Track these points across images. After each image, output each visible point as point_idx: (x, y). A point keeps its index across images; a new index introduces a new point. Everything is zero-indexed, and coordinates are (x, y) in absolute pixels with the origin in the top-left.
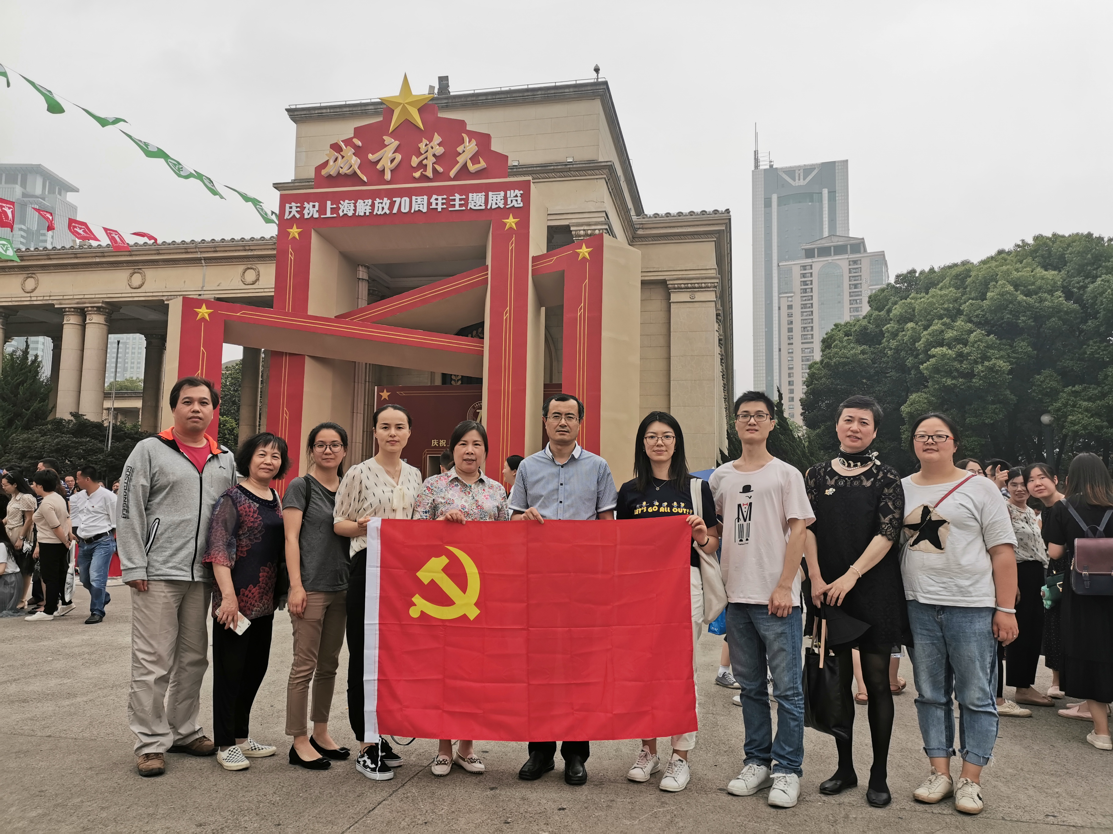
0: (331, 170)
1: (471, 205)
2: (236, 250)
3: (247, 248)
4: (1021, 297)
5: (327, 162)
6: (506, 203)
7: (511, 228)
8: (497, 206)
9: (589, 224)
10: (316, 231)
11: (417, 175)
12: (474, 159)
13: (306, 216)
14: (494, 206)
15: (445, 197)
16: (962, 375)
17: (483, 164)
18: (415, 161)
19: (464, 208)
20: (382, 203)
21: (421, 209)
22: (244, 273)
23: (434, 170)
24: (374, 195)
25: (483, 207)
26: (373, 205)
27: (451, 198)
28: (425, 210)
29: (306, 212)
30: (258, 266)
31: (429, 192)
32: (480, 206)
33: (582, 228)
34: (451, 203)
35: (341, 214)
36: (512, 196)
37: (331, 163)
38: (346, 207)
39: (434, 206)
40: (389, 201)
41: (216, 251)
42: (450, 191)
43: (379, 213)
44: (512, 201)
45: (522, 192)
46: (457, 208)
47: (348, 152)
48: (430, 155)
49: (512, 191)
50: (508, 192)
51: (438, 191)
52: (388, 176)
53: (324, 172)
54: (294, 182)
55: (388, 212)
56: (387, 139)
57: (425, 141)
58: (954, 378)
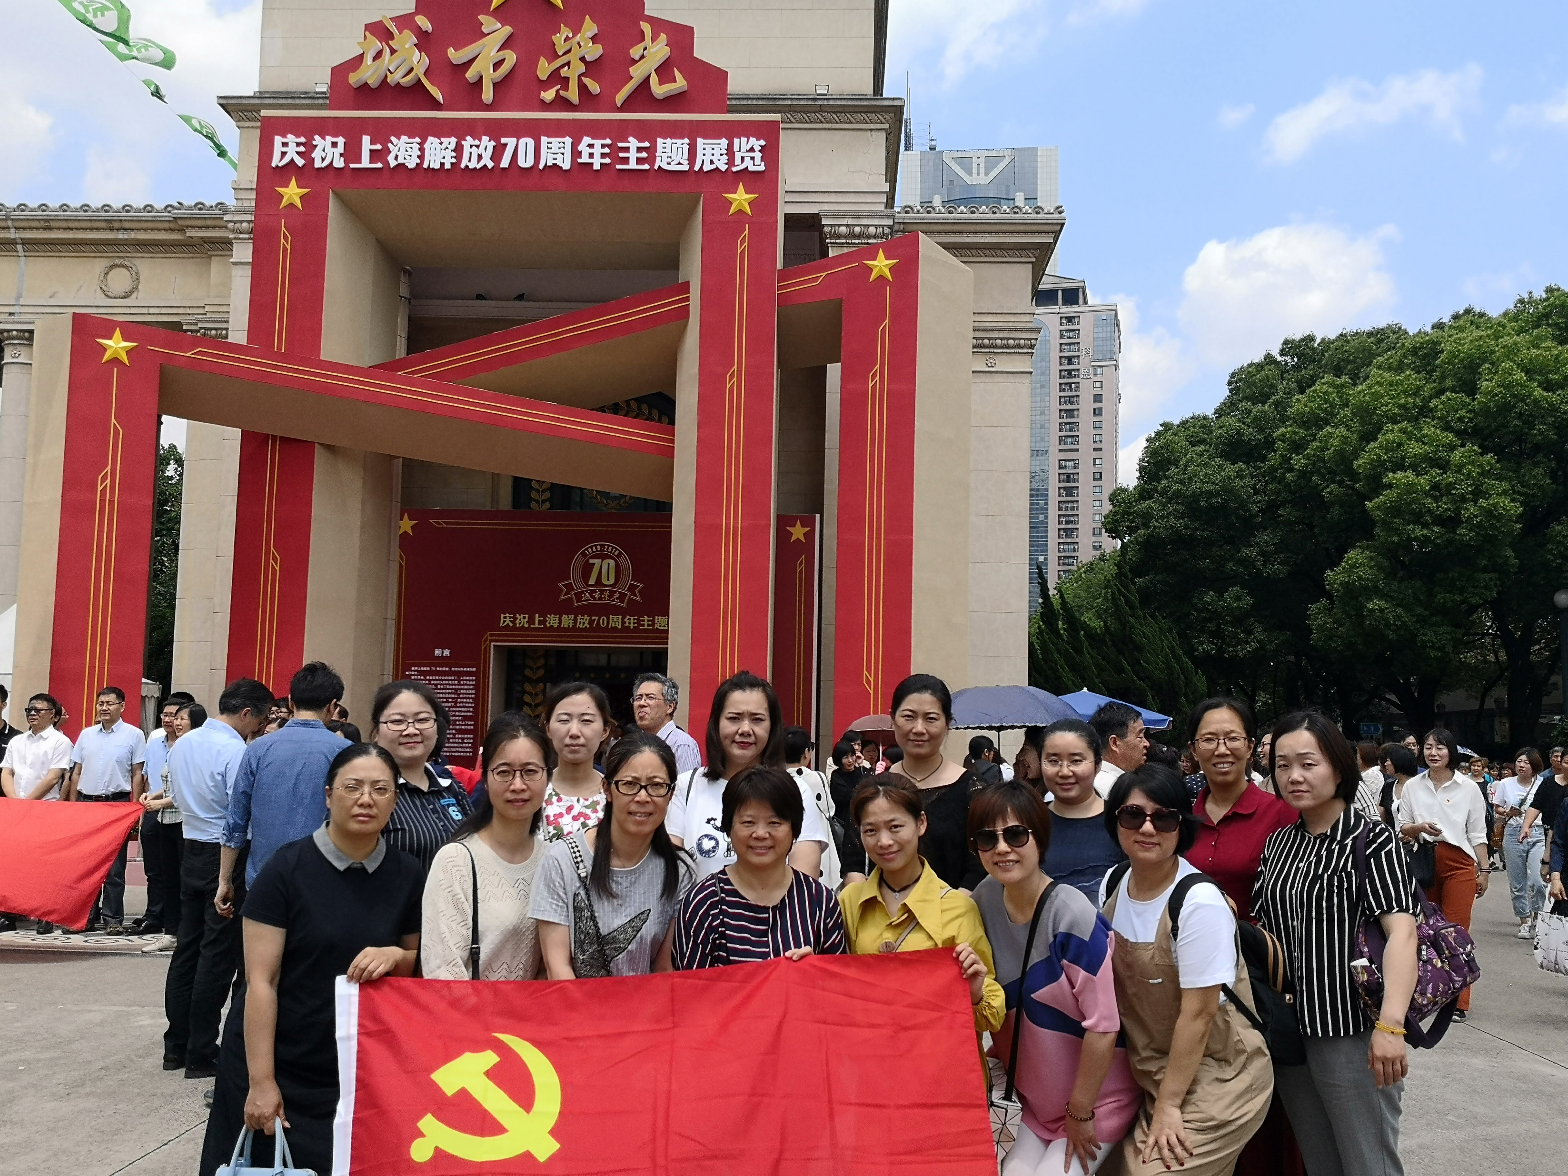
0: (368, 74)
1: (661, 162)
2: (91, 229)
3: (116, 225)
4: (1538, 392)
5: (361, 58)
6: (731, 162)
7: (740, 212)
8: (713, 167)
9: (857, 216)
10: (337, 195)
11: (549, 95)
12: (664, 71)
13: (318, 164)
14: (707, 167)
15: (608, 141)
16: (1440, 521)
17: (680, 83)
18: (544, 69)
19: (646, 167)
20: (478, 147)
21: (559, 162)
22: (107, 274)
23: (583, 89)
24: (460, 130)
25: (686, 168)
26: (459, 149)
27: (620, 145)
28: (566, 166)
29: (317, 155)
30: (136, 261)
31: (576, 131)
32: (679, 163)
33: (845, 221)
34: (621, 155)
35: (393, 163)
36: (743, 149)
37: (368, 59)
38: (402, 150)
39: (585, 159)
40: (493, 143)
42: (620, 131)
43: (471, 166)
44: (743, 158)
45: (763, 143)
46: (633, 165)
47: (406, 41)
48: (573, 57)
49: (744, 140)
50: (736, 141)
51: (595, 130)
52: (488, 95)
53: (354, 79)
54: (261, 95)
55: (490, 165)
56: (488, 23)
57: (565, 32)
58: (1425, 525)
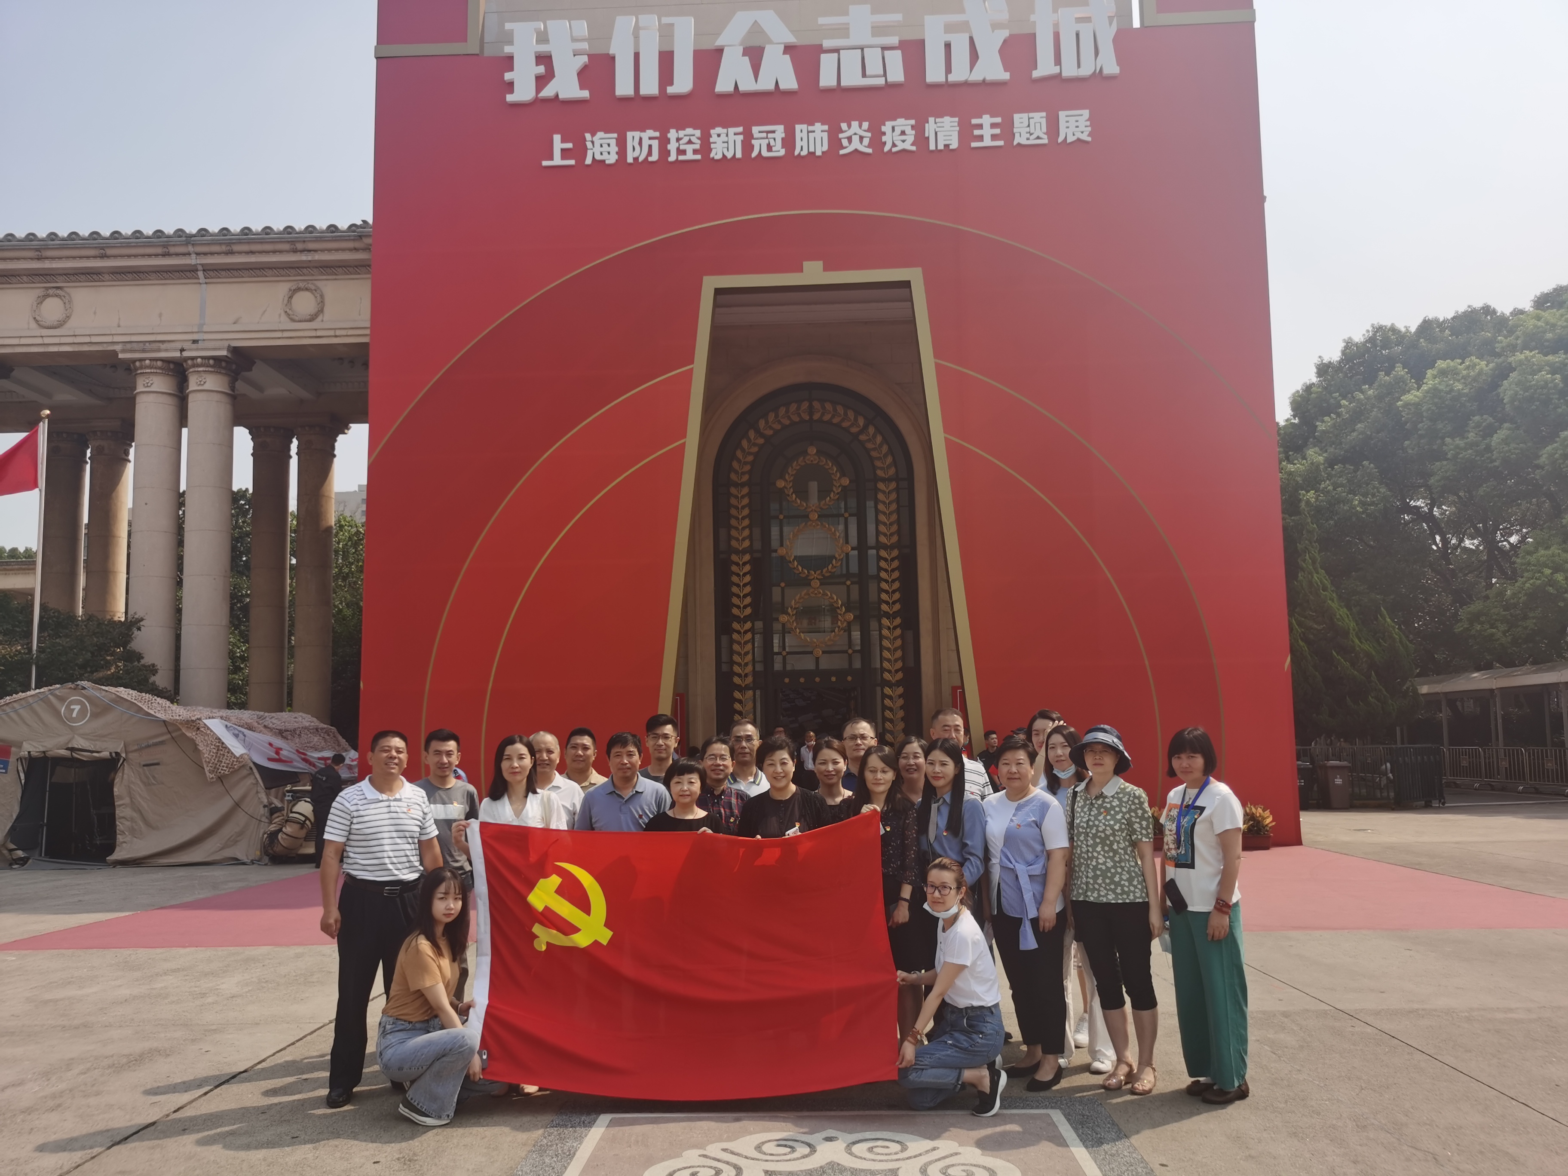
2: (274, 252)
3: (300, 246)
22: (291, 297)
30: (319, 284)
41: (232, 253)
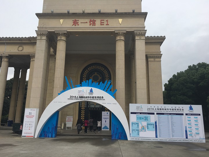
2: (17, 41)
3: (20, 40)
9: (141, 31)
22: (19, 48)
30: (23, 46)
33: (138, 32)
41: (10, 41)
54: (43, 13)
